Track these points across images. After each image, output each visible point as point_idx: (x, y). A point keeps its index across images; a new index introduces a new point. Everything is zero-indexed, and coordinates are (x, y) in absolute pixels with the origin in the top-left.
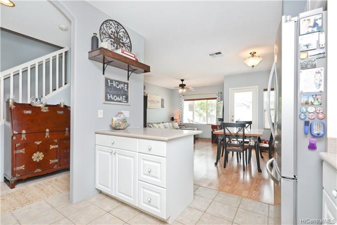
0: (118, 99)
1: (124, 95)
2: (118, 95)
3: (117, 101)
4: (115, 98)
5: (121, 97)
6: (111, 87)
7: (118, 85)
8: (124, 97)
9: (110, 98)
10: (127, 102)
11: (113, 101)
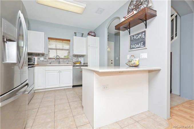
0: (137, 46)
1: (141, 42)
2: (138, 44)
3: (137, 48)
4: (136, 46)
5: (140, 44)
6: (133, 40)
7: (137, 37)
8: (141, 43)
9: (133, 47)
10: (145, 46)
11: (135, 48)
